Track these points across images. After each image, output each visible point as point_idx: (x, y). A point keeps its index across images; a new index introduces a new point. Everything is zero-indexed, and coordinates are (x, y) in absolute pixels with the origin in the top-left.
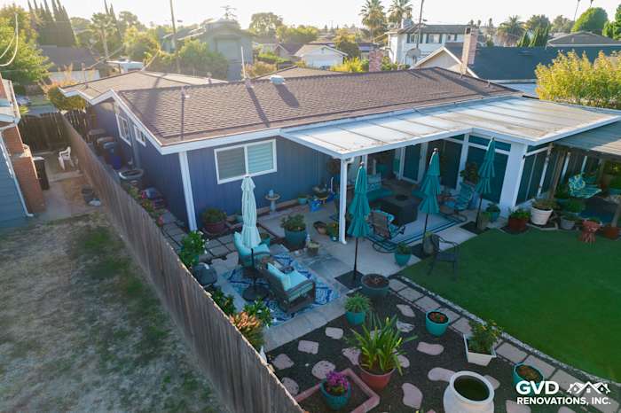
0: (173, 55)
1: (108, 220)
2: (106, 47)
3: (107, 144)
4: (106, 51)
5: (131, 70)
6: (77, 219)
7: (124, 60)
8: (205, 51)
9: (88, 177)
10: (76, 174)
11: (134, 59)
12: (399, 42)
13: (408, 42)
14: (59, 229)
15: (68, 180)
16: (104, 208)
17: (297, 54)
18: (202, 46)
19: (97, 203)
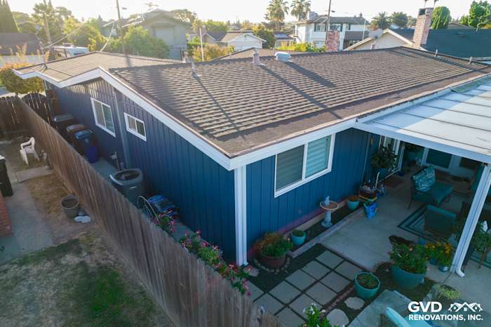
0: (118, 40)
1: (110, 250)
2: (48, 35)
3: (80, 133)
4: (49, 38)
5: (77, 55)
6: (64, 249)
7: (69, 46)
8: (147, 36)
9: (63, 177)
10: (44, 170)
11: (76, 45)
12: (307, 30)
13: (315, 30)
14: (40, 272)
15: (36, 179)
16: (96, 226)
17: (224, 40)
18: (144, 32)
19: (86, 219)
